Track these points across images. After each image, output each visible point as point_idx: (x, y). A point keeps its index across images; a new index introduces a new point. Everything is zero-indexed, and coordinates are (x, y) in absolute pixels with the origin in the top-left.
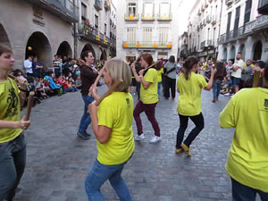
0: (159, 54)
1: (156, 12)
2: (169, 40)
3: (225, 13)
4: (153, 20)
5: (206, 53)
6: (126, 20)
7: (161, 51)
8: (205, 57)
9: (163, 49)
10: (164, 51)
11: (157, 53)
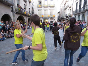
0: (50, 19)
1: (49, 4)
2: (54, 14)
3: (75, 3)
4: (48, 7)
5: (67, 18)
6: (38, 7)
7: (51, 18)
8: (67, 20)
9: (52, 17)
10: (52, 18)
11: (49, 19)
